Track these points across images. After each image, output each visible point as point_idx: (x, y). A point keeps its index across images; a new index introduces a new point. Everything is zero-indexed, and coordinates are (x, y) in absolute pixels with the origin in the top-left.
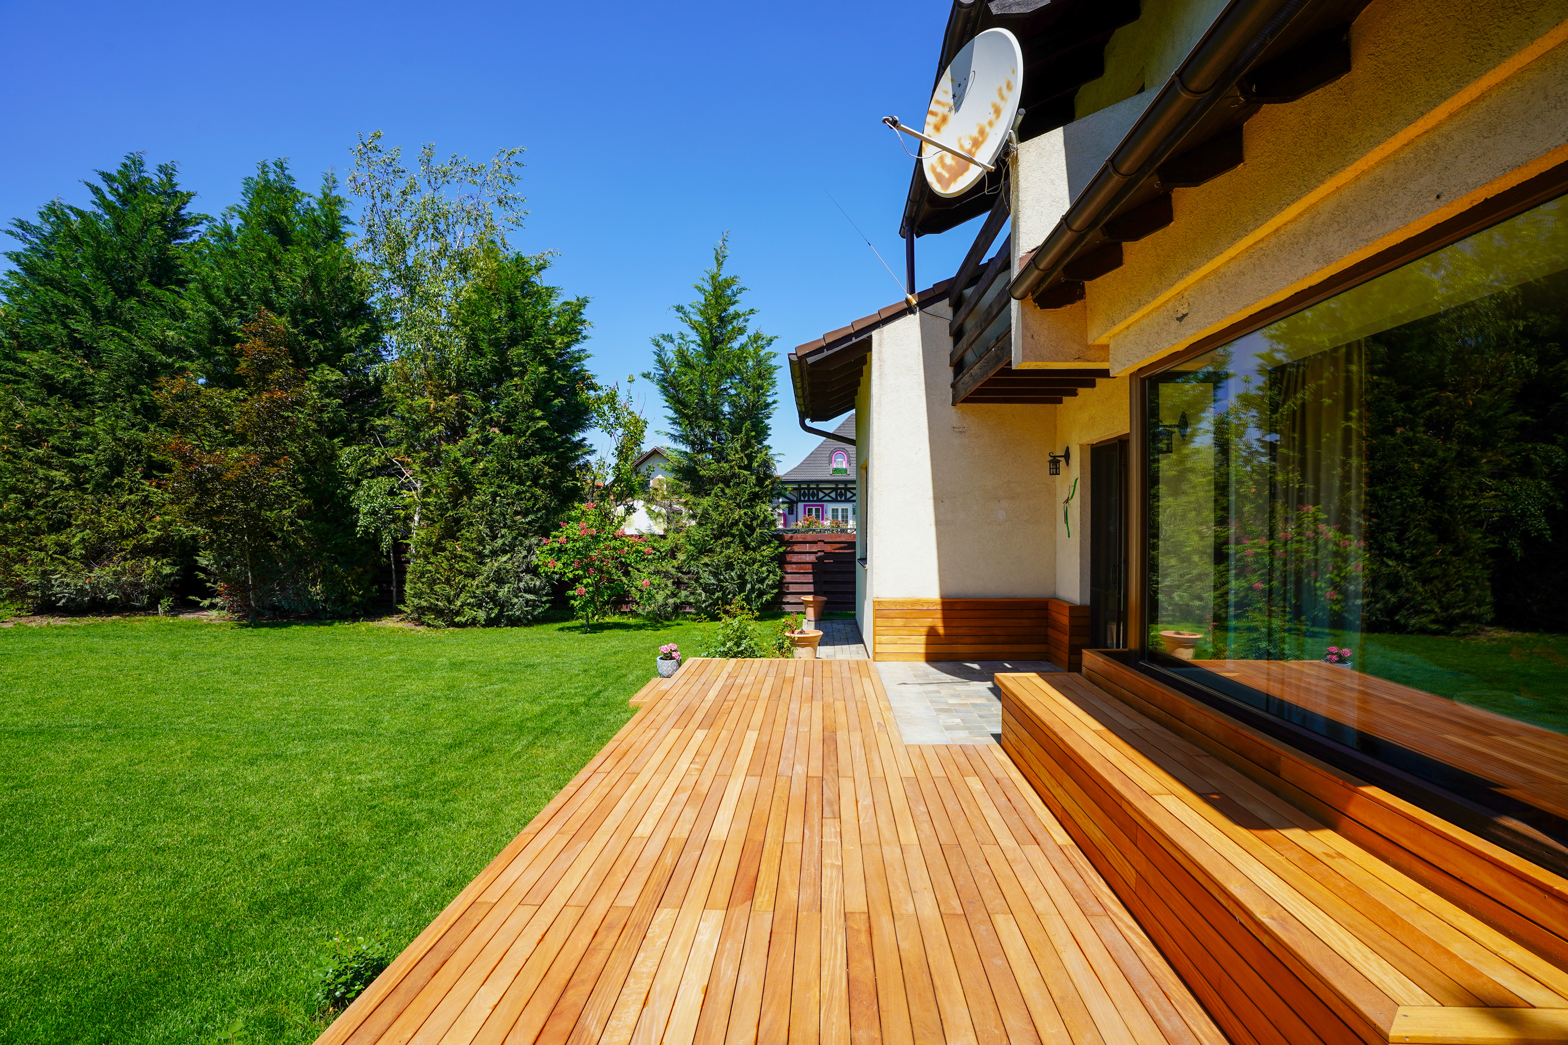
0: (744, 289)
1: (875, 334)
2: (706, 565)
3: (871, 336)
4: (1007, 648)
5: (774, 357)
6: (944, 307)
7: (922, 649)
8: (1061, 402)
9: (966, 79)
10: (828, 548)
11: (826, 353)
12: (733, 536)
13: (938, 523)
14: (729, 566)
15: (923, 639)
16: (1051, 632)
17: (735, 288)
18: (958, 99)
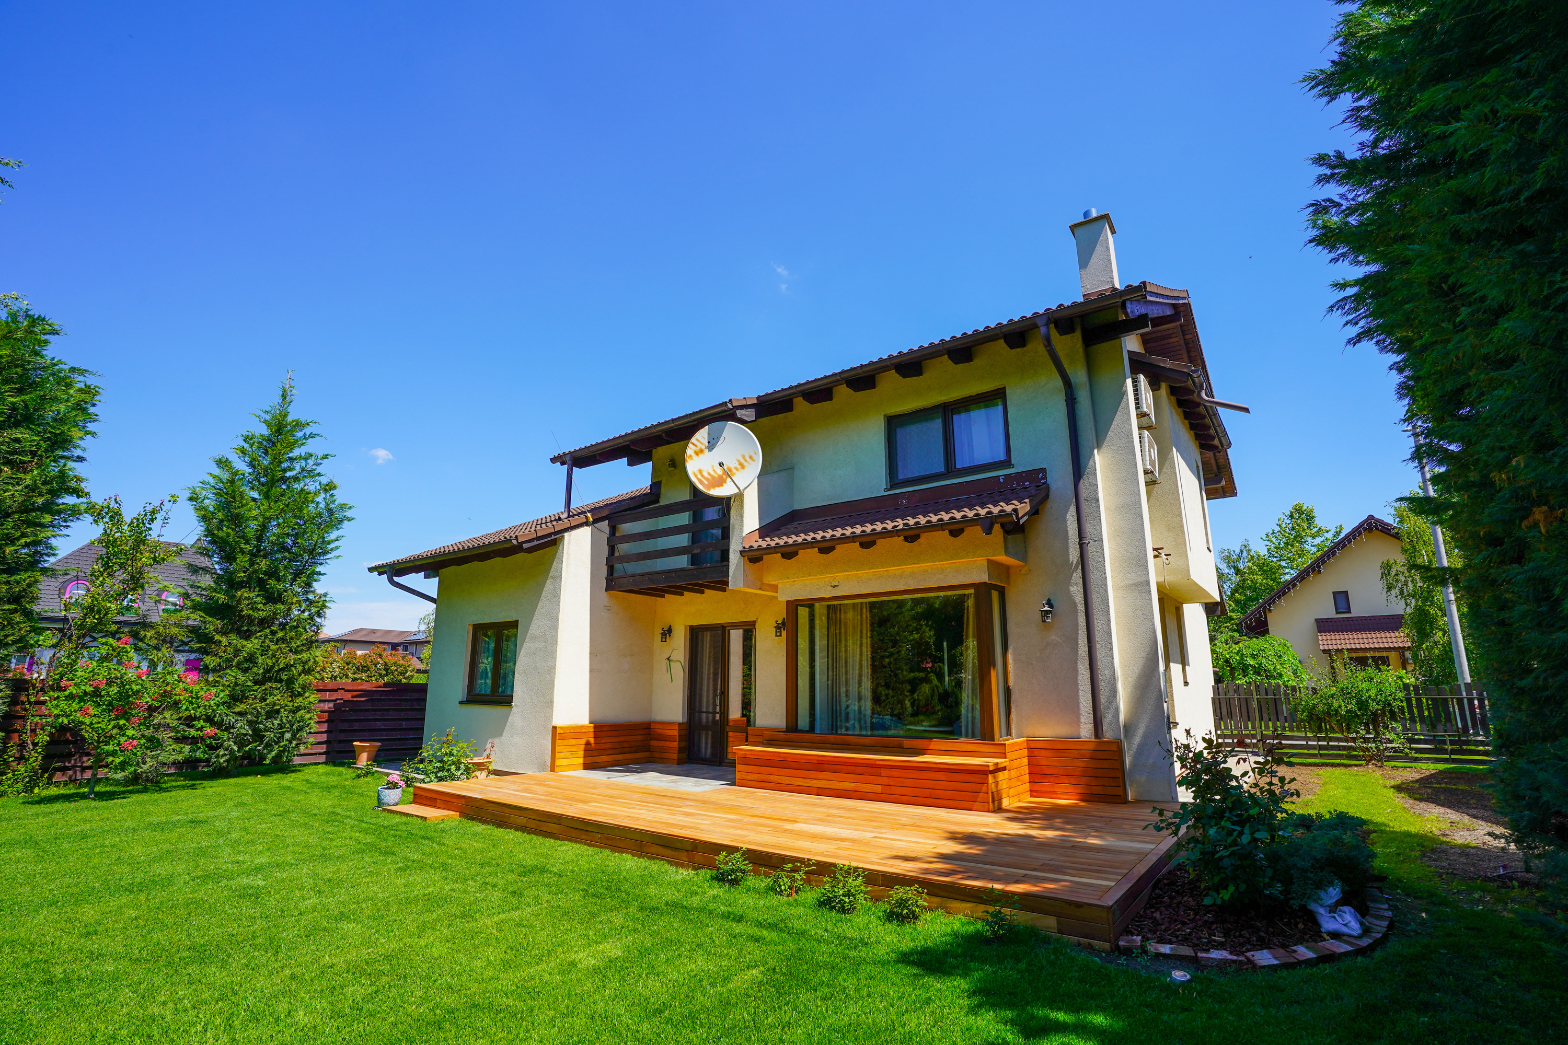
0: (318, 435)
1: (566, 535)
2: (240, 714)
3: (563, 537)
4: (629, 756)
5: (350, 508)
6: (604, 525)
7: (581, 761)
8: (663, 597)
9: (718, 438)
10: (348, 696)
11: (535, 543)
12: (281, 681)
13: (591, 671)
14: (272, 713)
15: (581, 753)
16: (654, 743)
17: (308, 431)
18: (711, 445)
